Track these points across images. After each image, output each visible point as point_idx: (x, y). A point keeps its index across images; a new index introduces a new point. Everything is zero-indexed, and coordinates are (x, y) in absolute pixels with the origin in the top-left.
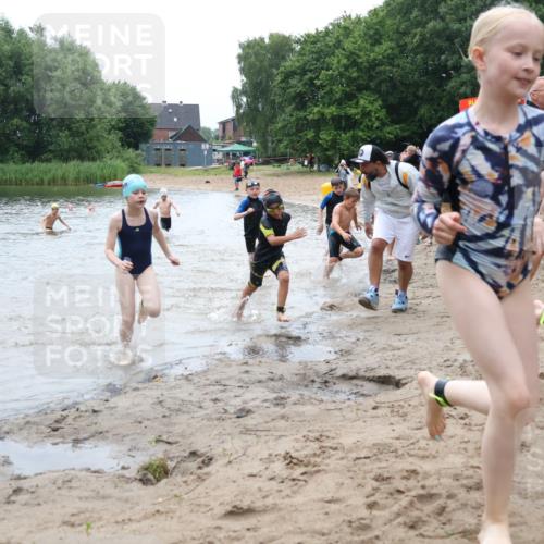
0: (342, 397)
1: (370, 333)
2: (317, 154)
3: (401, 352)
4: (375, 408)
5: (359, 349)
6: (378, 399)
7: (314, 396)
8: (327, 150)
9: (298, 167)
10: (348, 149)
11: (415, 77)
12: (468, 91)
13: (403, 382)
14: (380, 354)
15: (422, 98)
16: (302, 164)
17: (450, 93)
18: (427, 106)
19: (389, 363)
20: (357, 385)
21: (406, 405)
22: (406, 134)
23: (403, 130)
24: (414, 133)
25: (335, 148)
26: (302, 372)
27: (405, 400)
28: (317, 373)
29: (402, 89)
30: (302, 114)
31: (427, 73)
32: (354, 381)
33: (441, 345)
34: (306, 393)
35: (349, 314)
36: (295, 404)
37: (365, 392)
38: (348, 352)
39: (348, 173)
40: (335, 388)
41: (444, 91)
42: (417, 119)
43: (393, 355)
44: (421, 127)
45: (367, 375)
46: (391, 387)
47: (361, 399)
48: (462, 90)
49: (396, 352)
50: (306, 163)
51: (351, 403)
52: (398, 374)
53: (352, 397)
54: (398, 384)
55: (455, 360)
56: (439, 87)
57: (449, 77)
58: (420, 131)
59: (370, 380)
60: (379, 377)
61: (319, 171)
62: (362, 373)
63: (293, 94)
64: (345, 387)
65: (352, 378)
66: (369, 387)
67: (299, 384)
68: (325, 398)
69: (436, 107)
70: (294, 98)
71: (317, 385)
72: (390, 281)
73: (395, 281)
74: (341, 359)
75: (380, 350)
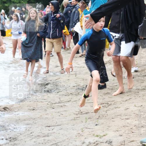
3: (50, 138)
5: (22, 137)
8: (4, 3)
33: (75, 132)
35: (17, 113)
38: (15, 139)
39: (5, 19)
49: (46, 138)
55: (84, 143)
72: (45, 91)
73: (48, 91)
74: (10, 144)
75: (36, 137)
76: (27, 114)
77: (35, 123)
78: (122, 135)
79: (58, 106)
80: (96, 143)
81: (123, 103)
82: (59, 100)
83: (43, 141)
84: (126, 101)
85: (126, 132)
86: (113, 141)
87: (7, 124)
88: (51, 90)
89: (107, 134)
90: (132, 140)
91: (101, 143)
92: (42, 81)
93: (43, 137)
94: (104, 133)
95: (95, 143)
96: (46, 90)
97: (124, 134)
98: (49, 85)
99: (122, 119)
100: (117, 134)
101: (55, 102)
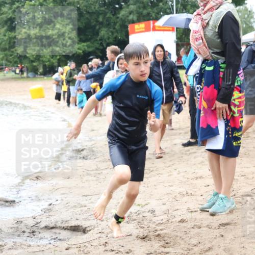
0: (44, 242)
1: (65, 196)
2: (26, 64)
4: (67, 249)
6: (70, 242)
7: (24, 243)
8: (32, 61)
9: (12, 74)
10: (49, 61)
11: (96, 8)
12: (135, 18)
13: (88, 229)
14: (72, 210)
15: (101, 23)
16: (15, 72)
17: (121, 19)
18: (106, 30)
19: (78, 216)
20: (56, 233)
21: (89, 246)
22: (90, 50)
23: (88, 47)
24: (97, 49)
25: (39, 60)
26: (16, 226)
27: (88, 242)
28: (26, 226)
29: (87, 16)
30: (13, 34)
31: (105, 4)
32: (54, 230)
34: (18, 240)
35: (50, 182)
36: (10, 249)
37: (61, 238)
38: (50, 210)
40: (40, 236)
41: (118, 18)
42: (98, 39)
43: (81, 210)
44: (101, 44)
45: (63, 225)
46: (80, 233)
47: (58, 243)
48: (131, 17)
50: (18, 71)
51: (51, 246)
52: (84, 224)
53: (52, 242)
54: (84, 231)
56: (113, 15)
57: (121, 8)
58: (101, 48)
59: (65, 229)
60: (71, 227)
61: (28, 77)
62: (59, 225)
63: (5, 19)
64: (47, 234)
65: (53, 228)
66: (65, 234)
67: (13, 235)
68: (32, 244)
69: (112, 30)
70: (6, 22)
71: (26, 234)
72: (80, 158)
73: (84, 158)
74: (44, 215)
75: (72, 207)
76: (61, 182)
77: (71, 193)
78: (165, 204)
79: (95, 173)
80: (138, 213)
81: (166, 168)
82: (96, 167)
83: (80, 212)
84: (169, 166)
85: (170, 200)
86: (156, 210)
87: (41, 194)
88: (87, 156)
89: (149, 203)
90: (176, 208)
91: (143, 212)
92: (77, 147)
93: (80, 207)
94: (146, 202)
95: (136, 213)
96: (81, 156)
97: (167, 203)
98: (85, 151)
99: (165, 187)
100: (161, 202)
101: (91, 170)
